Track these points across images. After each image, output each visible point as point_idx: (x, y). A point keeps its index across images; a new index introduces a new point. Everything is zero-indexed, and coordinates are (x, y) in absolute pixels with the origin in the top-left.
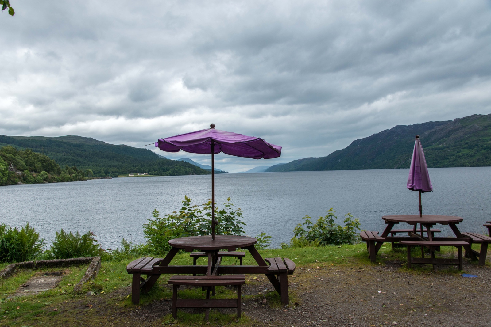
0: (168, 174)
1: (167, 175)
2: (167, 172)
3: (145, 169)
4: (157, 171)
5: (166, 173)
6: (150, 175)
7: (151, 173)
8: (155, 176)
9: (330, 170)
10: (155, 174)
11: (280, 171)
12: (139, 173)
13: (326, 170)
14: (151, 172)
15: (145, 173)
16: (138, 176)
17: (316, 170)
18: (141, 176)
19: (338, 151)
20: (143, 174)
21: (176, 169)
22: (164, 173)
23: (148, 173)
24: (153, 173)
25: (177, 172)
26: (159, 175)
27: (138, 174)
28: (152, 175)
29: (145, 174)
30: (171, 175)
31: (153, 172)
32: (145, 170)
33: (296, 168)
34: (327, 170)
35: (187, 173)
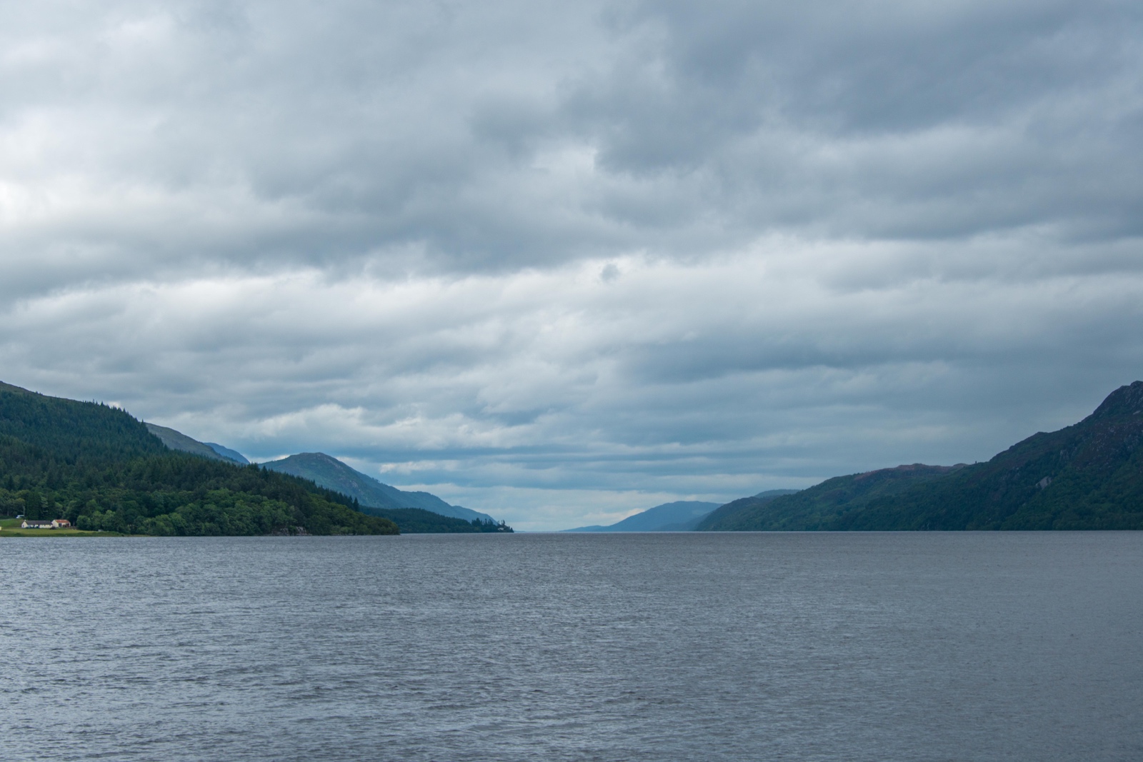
0: (167, 529)
1: (162, 533)
2: (160, 520)
3: (62, 500)
4: (114, 509)
5: (154, 524)
6: (80, 528)
7: (84, 521)
8: (100, 535)
9: (997, 528)
10: (102, 528)
11: (764, 526)
12: (29, 517)
13: (977, 528)
14: (86, 513)
15: (58, 517)
16: (18, 535)
17: (932, 528)
18: (34, 532)
19: (1041, 435)
20: (48, 526)
21: (212, 507)
22: (149, 520)
23: (73, 520)
24: (96, 522)
25: (212, 519)
26: (122, 532)
27: (25, 525)
28: (92, 528)
29: (55, 523)
30: (180, 532)
31: (97, 513)
32: (58, 504)
33: (840, 513)
34: (981, 526)
35: (261, 527)
